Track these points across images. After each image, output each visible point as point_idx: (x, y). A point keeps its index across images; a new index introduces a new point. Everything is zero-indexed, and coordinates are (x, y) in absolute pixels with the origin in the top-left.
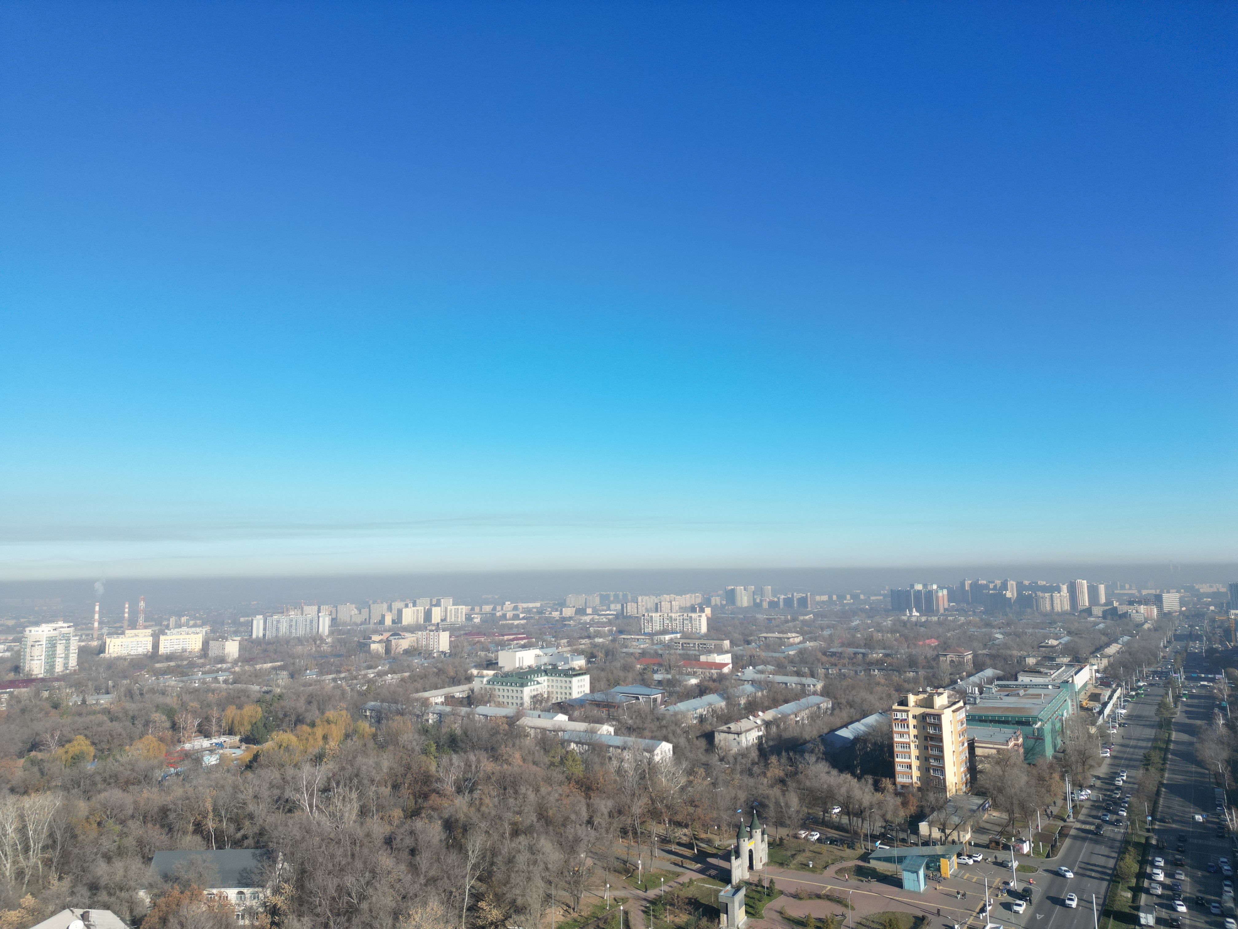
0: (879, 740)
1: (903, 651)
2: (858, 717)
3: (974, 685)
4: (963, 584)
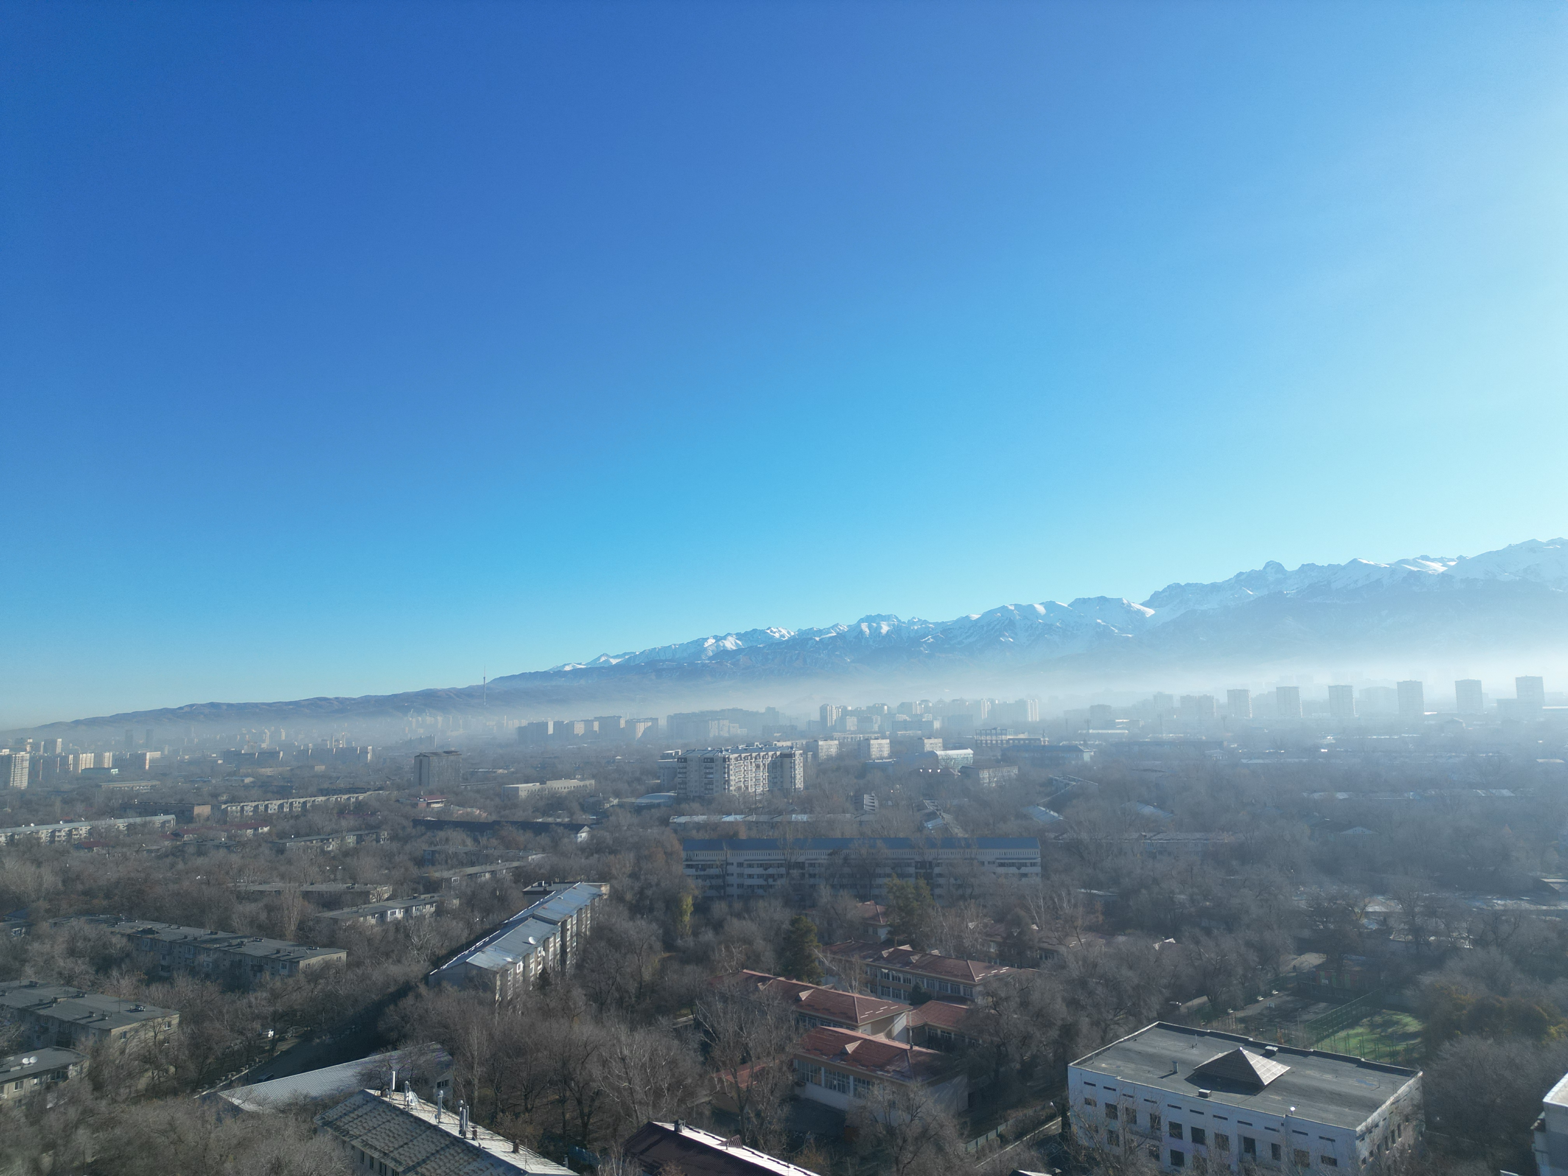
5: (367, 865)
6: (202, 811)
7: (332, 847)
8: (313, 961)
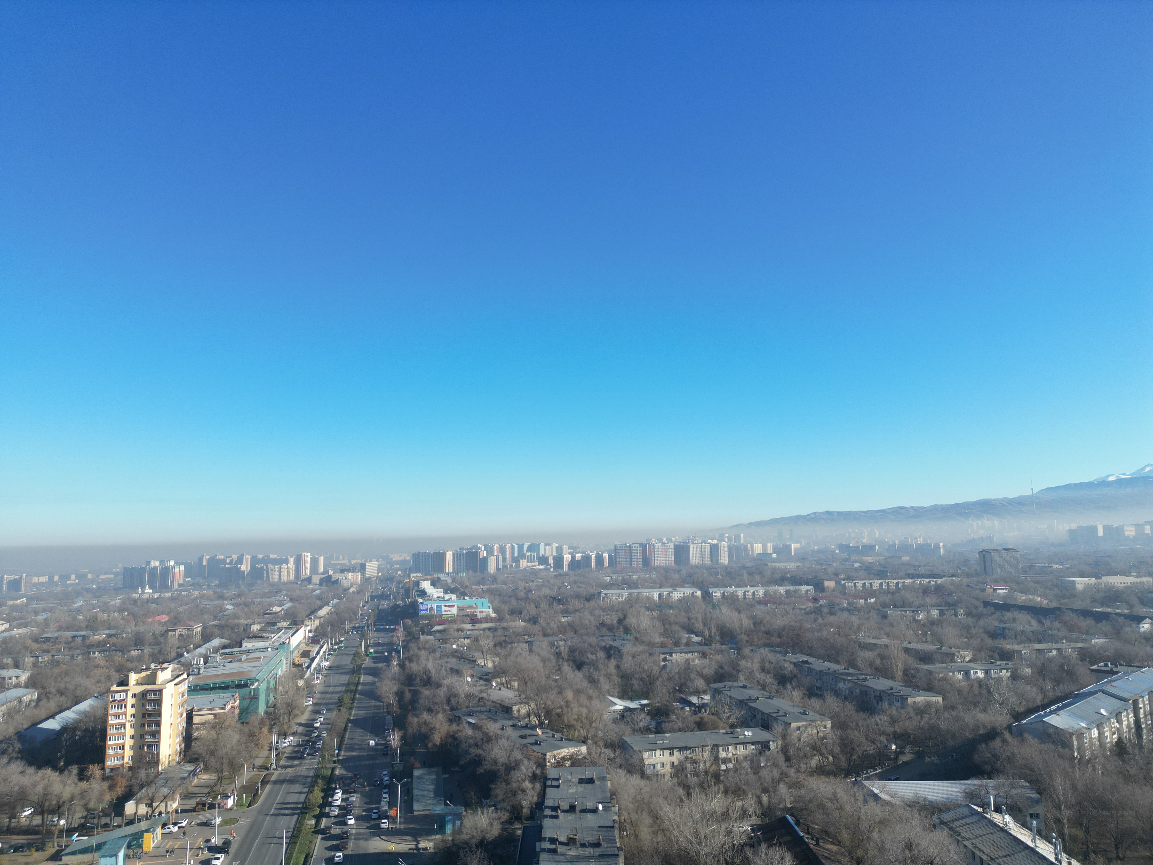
0: (91, 725)
1: (131, 629)
2: (69, 705)
3: (200, 655)
4: (201, 559)
5: (950, 634)
6: (830, 584)
7: (921, 616)
8: (918, 699)
